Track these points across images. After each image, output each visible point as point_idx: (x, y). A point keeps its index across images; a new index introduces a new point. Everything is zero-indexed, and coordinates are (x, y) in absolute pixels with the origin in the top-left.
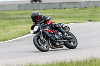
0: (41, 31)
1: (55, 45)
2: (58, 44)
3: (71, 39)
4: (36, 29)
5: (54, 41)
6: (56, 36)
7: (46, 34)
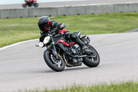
0: (53, 43)
1: (71, 62)
2: (75, 61)
3: (92, 53)
4: (46, 40)
5: (71, 57)
6: (72, 50)
7: (60, 48)
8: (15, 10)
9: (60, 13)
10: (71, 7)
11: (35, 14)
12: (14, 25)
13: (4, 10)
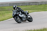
8: (24, 3)
9: (39, 4)
10: (43, 2)
11: (31, 4)
12: (24, 8)
13: (21, 3)
